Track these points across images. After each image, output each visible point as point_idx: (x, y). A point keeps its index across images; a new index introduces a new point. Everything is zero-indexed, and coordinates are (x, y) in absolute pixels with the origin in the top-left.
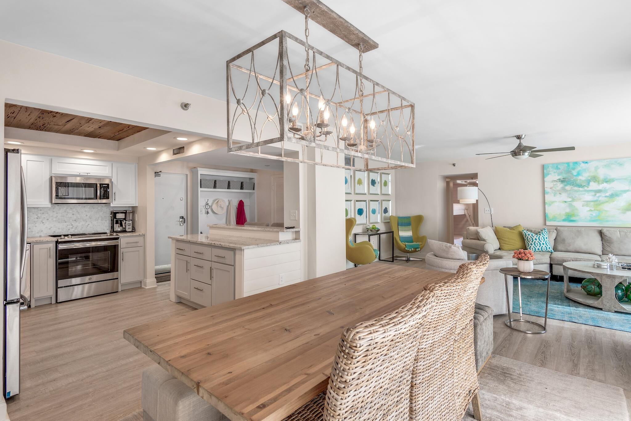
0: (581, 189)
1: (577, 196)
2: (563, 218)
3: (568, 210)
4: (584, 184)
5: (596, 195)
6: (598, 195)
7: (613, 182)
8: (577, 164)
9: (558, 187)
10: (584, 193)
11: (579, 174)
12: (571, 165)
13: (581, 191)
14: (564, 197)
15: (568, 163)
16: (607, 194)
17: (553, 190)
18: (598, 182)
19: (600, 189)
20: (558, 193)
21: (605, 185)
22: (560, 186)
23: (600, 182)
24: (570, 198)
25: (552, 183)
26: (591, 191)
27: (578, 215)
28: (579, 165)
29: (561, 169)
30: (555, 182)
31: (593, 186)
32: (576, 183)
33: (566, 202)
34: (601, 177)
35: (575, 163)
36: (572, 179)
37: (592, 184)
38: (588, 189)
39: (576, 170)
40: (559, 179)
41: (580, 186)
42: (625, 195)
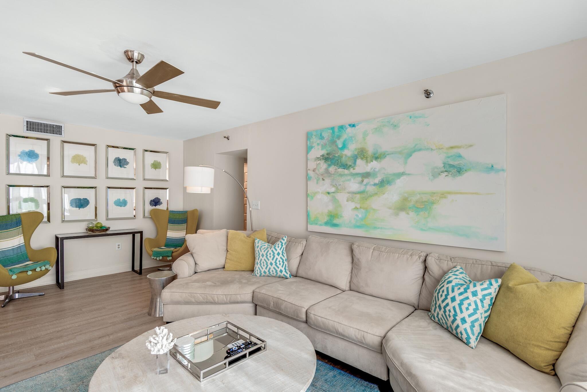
0: (346, 171)
1: (341, 183)
2: (325, 220)
3: (331, 207)
4: (350, 164)
5: (363, 181)
6: (366, 181)
7: (384, 158)
8: (343, 129)
9: (321, 168)
10: (349, 177)
11: (344, 146)
12: (336, 130)
13: (346, 175)
14: (327, 186)
15: (333, 129)
16: (377, 181)
17: (316, 173)
18: (367, 158)
19: (369, 171)
20: (321, 179)
21: (374, 164)
22: (323, 165)
23: (369, 159)
24: (334, 186)
25: (316, 162)
26: (357, 174)
27: (341, 217)
28: (345, 131)
29: (326, 139)
30: (318, 160)
31: (361, 166)
32: (341, 162)
33: (329, 193)
34: (370, 151)
35: (340, 128)
36: (337, 155)
37: (359, 161)
38: (354, 172)
39: (342, 140)
40: (323, 156)
41: (345, 166)
42: (399, 183)
